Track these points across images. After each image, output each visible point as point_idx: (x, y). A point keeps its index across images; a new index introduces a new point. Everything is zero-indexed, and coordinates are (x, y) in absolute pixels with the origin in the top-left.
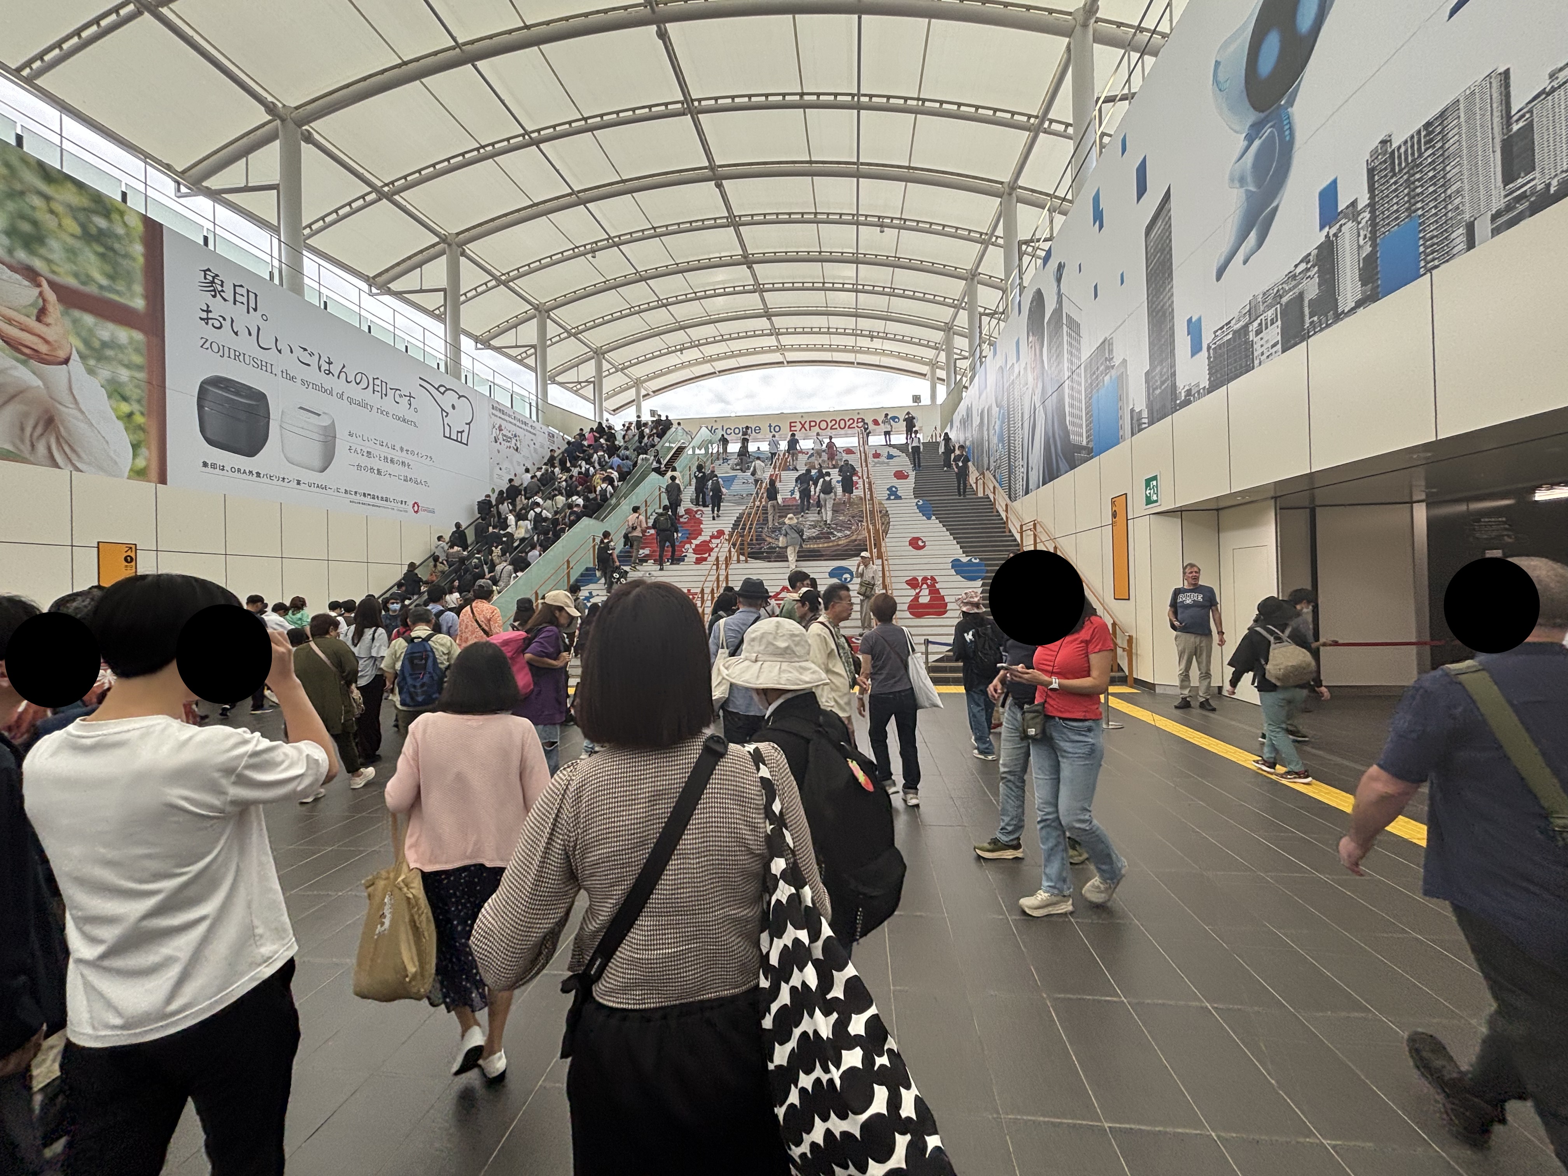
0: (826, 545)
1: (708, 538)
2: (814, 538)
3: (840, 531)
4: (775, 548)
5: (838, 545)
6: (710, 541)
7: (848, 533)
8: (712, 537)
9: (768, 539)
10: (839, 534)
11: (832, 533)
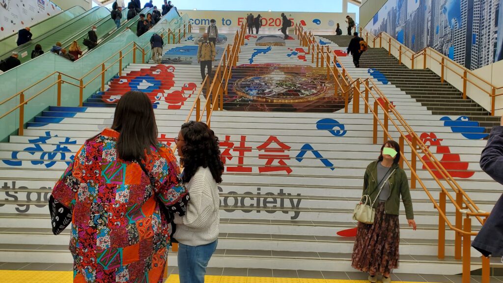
0: (297, 101)
1: (180, 89)
2: (283, 94)
3: (306, 90)
4: (248, 101)
5: (309, 102)
6: (183, 92)
7: (314, 91)
8: (184, 88)
9: (239, 93)
10: (307, 93)
11: (299, 91)
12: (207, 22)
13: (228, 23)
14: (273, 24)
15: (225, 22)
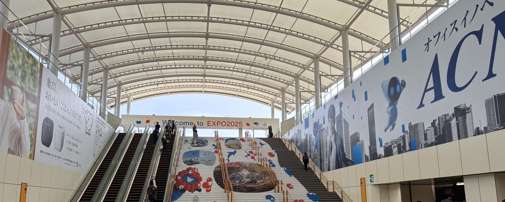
12: (187, 123)
13: (201, 124)
14: (230, 125)
15: (199, 123)
